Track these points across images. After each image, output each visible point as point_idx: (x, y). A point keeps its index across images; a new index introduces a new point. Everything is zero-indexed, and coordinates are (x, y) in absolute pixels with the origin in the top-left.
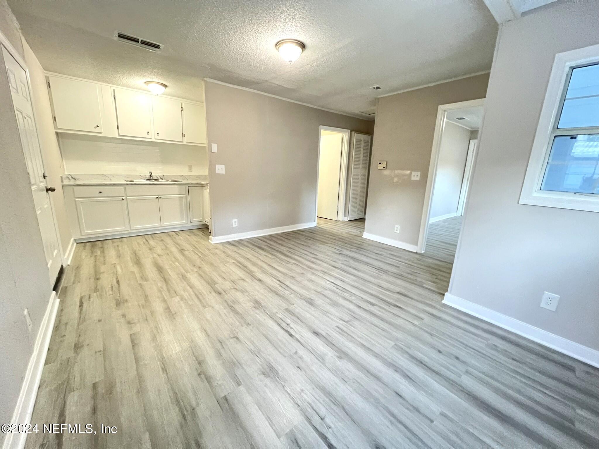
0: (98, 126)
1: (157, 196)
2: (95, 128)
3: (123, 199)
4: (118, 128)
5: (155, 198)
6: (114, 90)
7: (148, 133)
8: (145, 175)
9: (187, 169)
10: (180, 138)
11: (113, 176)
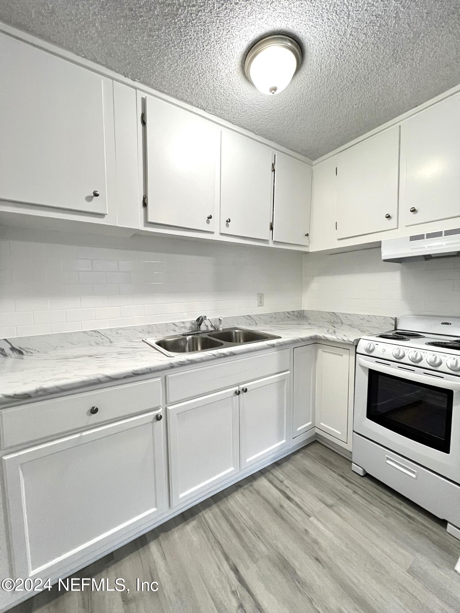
0: (96, 195)
1: (236, 388)
2: (89, 199)
3: (158, 418)
4: (145, 204)
5: (232, 394)
6: (144, 101)
7: (210, 217)
8: (183, 323)
9: (255, 301)
10: (265, 234)
11: (117, 331)
